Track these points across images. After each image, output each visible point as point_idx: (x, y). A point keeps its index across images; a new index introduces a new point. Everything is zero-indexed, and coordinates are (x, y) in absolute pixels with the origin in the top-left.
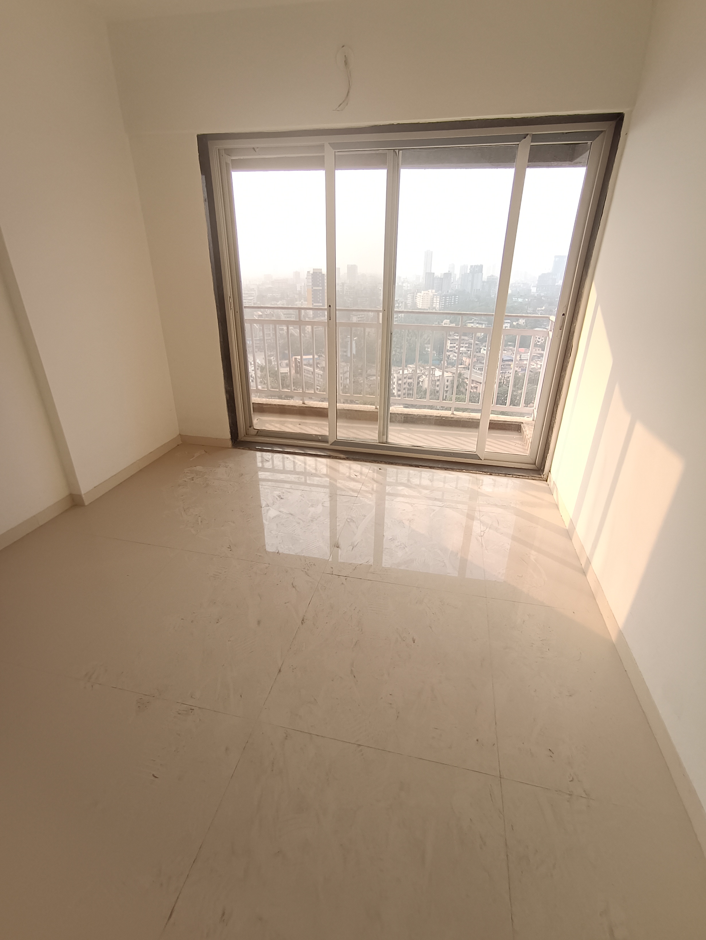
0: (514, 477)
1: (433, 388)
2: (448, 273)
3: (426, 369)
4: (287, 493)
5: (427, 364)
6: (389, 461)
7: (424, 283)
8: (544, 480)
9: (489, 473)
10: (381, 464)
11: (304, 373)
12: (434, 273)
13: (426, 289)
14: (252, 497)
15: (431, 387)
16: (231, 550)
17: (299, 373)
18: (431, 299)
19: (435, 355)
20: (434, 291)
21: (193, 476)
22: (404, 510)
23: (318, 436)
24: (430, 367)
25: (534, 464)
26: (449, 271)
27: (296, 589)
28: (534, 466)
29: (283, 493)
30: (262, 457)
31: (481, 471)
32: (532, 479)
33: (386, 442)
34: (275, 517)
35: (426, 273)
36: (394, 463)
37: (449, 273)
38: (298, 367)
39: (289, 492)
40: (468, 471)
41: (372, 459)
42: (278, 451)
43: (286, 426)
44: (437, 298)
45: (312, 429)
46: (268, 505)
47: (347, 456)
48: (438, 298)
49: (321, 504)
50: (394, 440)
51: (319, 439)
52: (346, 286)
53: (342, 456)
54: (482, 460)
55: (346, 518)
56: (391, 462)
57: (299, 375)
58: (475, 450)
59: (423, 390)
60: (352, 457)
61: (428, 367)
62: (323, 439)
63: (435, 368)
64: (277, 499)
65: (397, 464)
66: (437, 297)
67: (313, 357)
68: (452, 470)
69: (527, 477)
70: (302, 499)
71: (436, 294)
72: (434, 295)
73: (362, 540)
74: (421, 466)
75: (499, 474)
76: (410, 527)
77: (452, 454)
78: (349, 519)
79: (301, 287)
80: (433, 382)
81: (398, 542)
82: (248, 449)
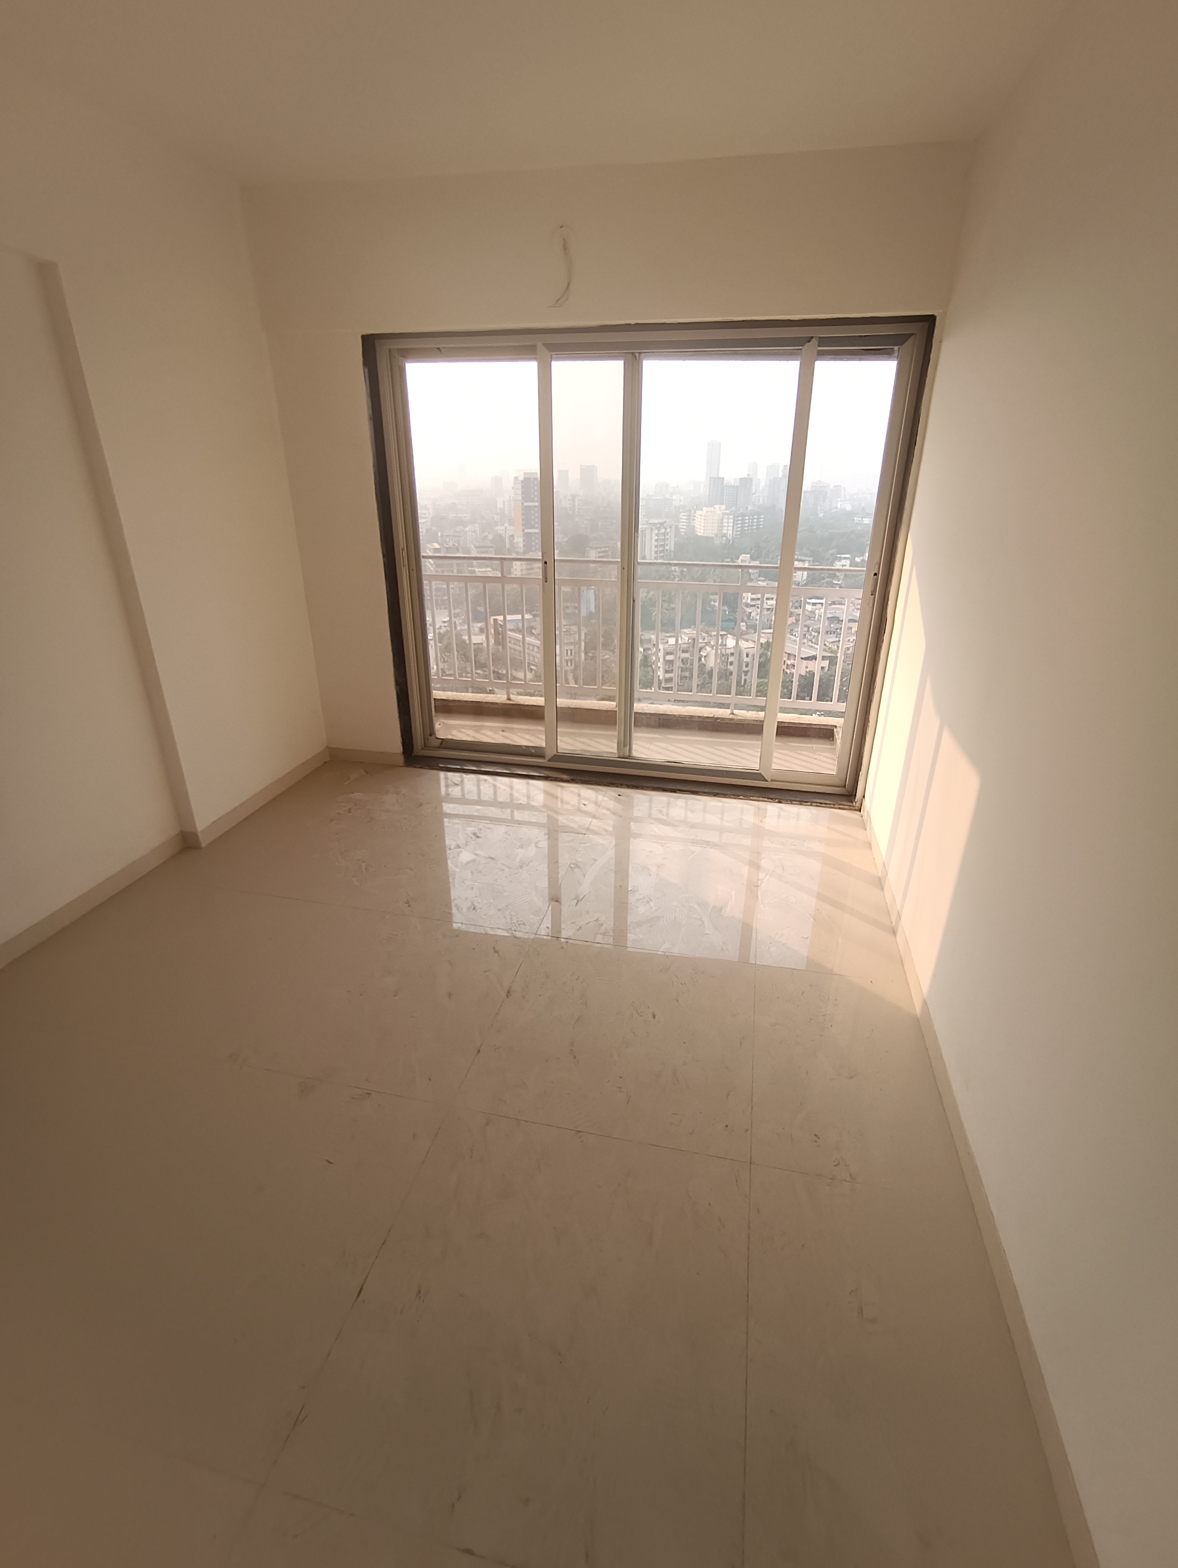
0: (814, 806)
1: (724, 667)
2: (747, 478)
3: (711, 636)
4: (486, 829)
5: (714, 628)
6: (633, 783)
7: (708, 494)
8: (856, 810)
9: (777, 800)
10: (621, 788)
11: (509, 645)
12: (724, 478)
13: (710, 505)
14: (436, 836)
15: (720, 666)
16: (409, 906)
17: (502, 644)
18: (718, 520)
19: (727, 612)
20: (723, 507)
21: (350, 807)
22: (652, 852)
23: (531, 749)
24: (718, 633)
25: (844, 786)
26: (748, 475)
27: (499, 956)
28: (843, 789)
29: (481, 829)
30: (446, 778)
31: (765, 798)
32: (840, 808)
33: (629, 757)
34: (469, 862)
35: (710, 478)
36: (640, 786)
37: (749, 477)
38: (499, 634)
39: (489, 828)
40: (747, 797)
41: (609, 780)
42: (471, 771)
43: (484, 734)
44: (728, 519)
45: (521, 737)
46: (458, 847)
47: (572, 778)
48: (731, 519)
49: (533, 845)
50: (642, 753)
51: (532, 753)
52: (578, 500)
53: (565, 777)
54: (767, 781)
55: (569, 863)
56: (636, 785)
57: (500, 647)
58: (758, 767)
59: (707, 671)
60: (579, 778)
61: (715, 633)
62: (537, 752)
63: (726, 635)
64: (471, 838)
65: (645, 788)
66: (728, 516)
67: (523, 617)
68: (725, 796)
69: (832, 806)
70: (507, 838)
71: (728, 512)
72: (724, 514)
73: (590, 892)
74: (679, 790)
75: (791, 802)
76: (658, 874)
77: (725, 774)
78: (573, 864)
79: (504, 502)
80: (724, 658)
81: (640, 894)
82: (428, 767)
